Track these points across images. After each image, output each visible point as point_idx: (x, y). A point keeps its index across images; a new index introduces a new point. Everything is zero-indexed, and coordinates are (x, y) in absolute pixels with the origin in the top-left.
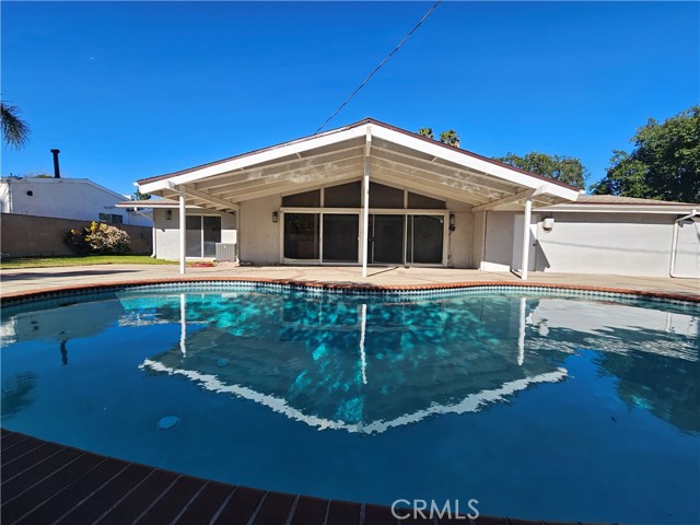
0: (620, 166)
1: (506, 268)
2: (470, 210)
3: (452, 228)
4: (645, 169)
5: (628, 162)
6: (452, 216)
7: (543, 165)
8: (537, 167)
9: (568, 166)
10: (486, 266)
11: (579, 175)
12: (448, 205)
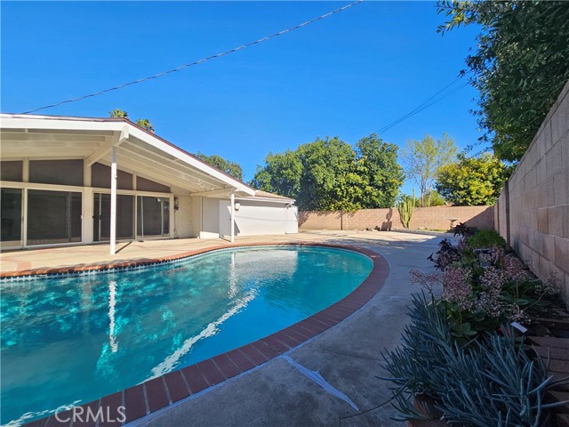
0: (259, 173)
1: (217, 235)
2: (189, 195)
3: (176, 208)
4: (270, 177)
5: (263, 172)
6: (175, 198)
7: (222, 165)
8: (218, 165)
9: (235, 168)
10: (204, 235)
11: (240, 175)
12: (172, 190)
